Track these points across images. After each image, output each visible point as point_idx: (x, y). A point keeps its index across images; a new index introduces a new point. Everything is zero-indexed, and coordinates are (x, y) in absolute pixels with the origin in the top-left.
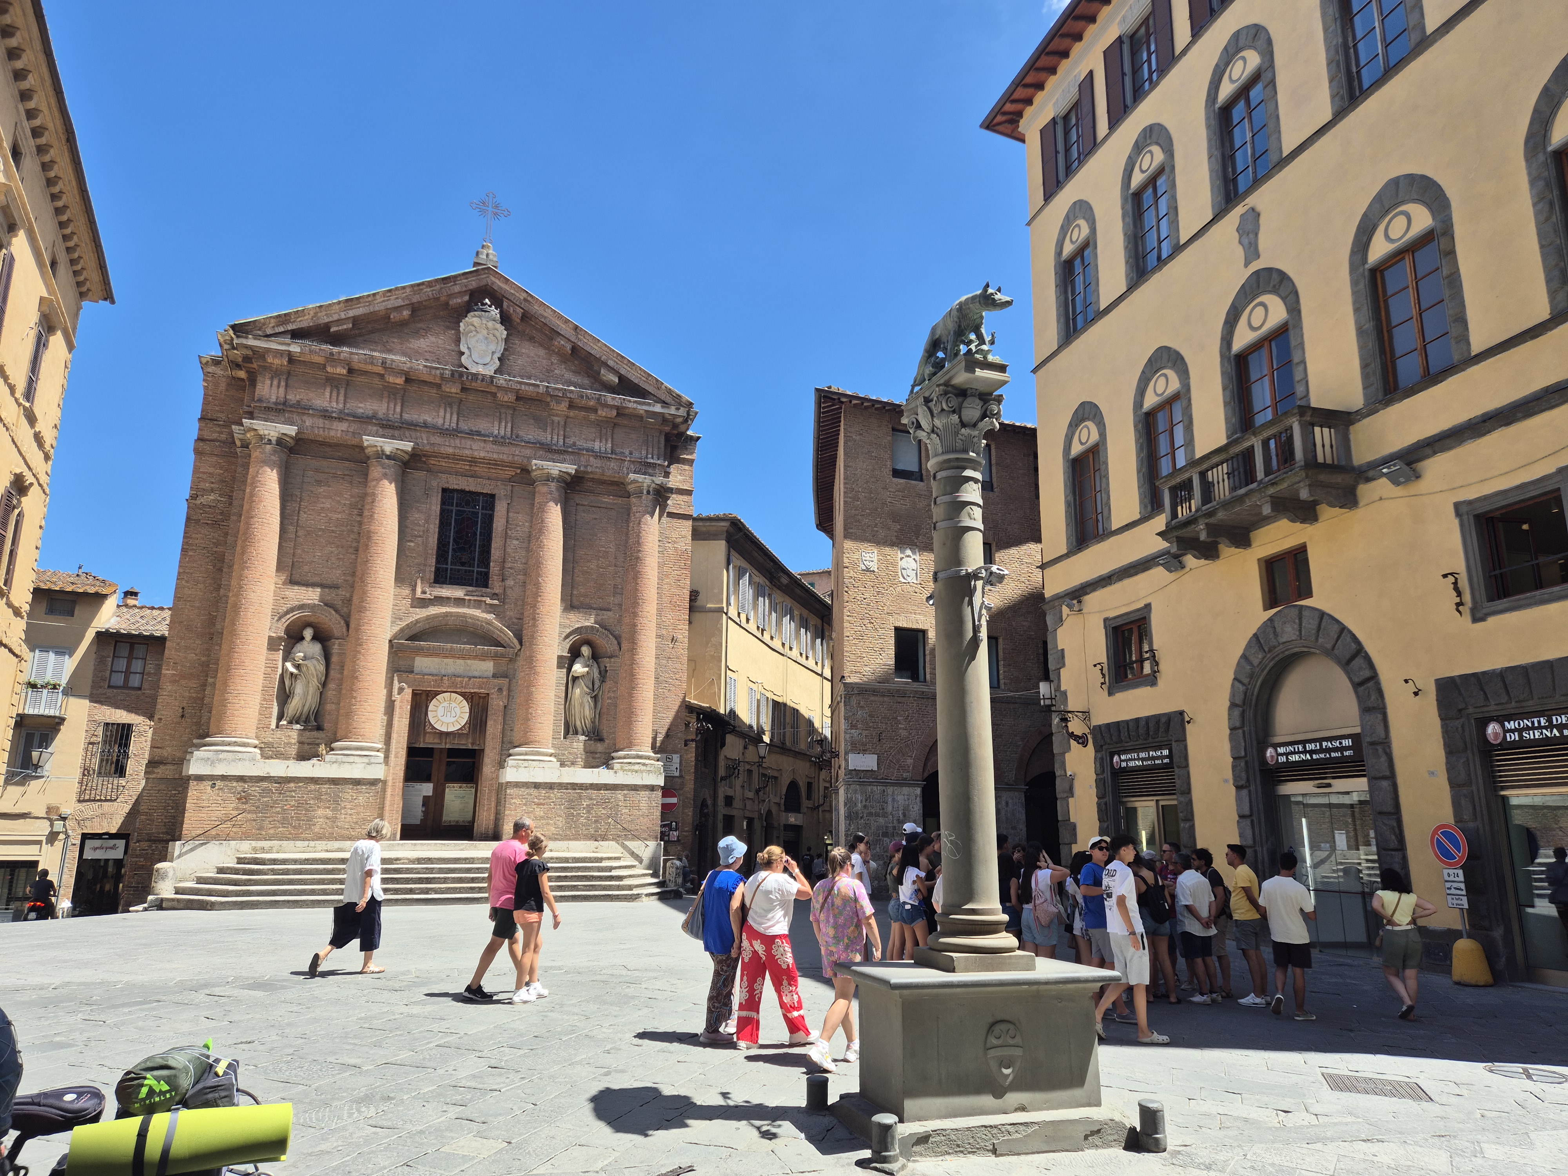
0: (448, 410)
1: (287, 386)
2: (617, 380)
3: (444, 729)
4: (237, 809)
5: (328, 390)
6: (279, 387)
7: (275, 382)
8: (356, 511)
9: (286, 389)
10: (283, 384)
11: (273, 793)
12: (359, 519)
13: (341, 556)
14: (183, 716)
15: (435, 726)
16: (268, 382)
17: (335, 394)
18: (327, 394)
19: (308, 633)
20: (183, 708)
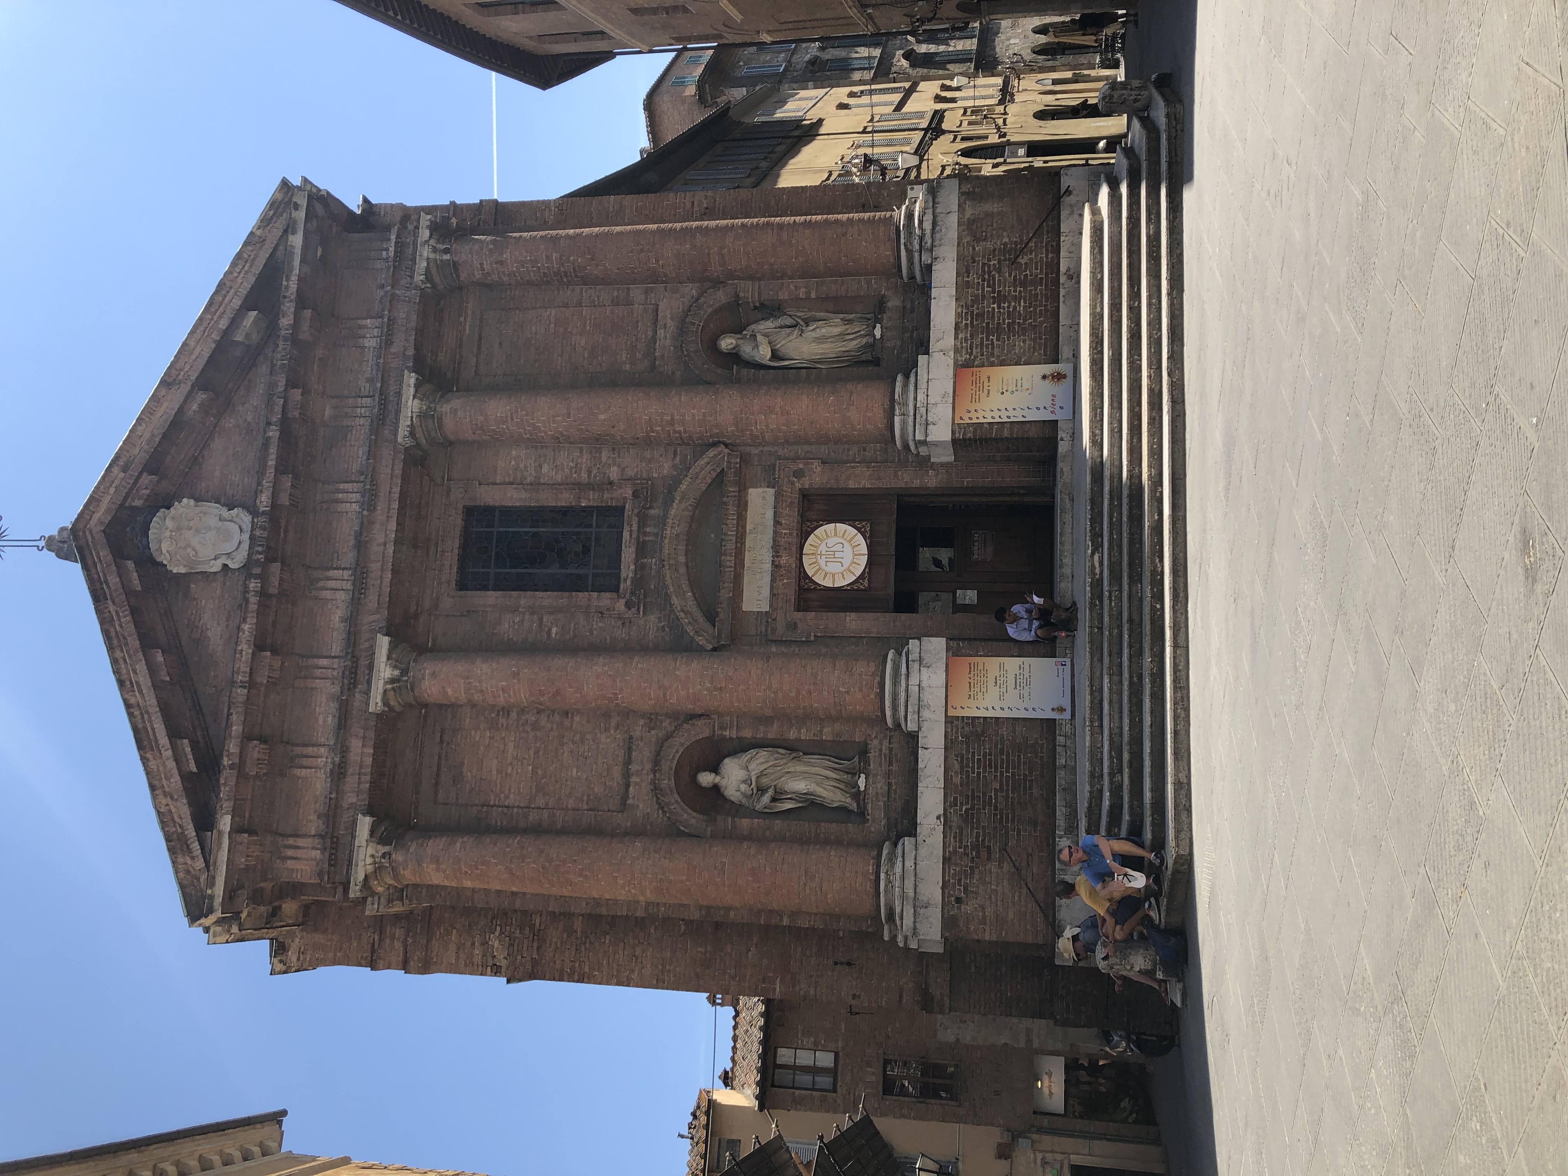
0: (321, 584)
1: (296, 835)
2: (254, 313)
3: (864, 560)
4: (1001, 862)
5: (298, 772)
6: (297, 847)
7: (290, 853)
8: (503, 721)
9: (299, 836)
10: (291, 841)
11: (972, 808)
12: (514, 715)
13: (577, 737)
14: (849, 964)
15: (858, 573)
16: (290, 864)
17: (306, 761)
18: (303, 772)
19: (706, 779)
20: (836, 963)
